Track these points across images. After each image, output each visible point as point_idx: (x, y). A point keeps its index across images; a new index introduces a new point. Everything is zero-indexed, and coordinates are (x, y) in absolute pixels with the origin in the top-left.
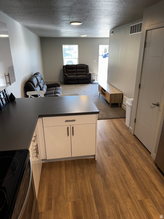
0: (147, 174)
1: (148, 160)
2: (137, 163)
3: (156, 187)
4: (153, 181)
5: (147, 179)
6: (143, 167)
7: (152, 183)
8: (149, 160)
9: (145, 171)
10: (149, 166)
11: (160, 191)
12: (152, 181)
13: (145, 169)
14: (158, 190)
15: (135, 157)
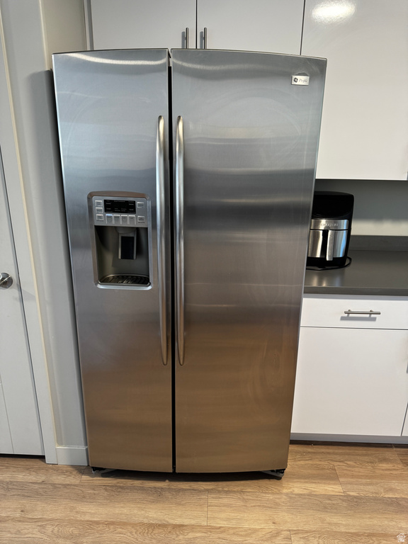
0: (112, 523)
1: (56, 482)
2: (49, 529)
3: (170, 525)
4: (146, 521)
5: (131, 533)
6: (79, 517)
7: (152, 526)
8: (59, 479)
9: (97, 523)
10: (84, 497)
11: (186, 522)
12: (142, 524)
13: (87, 518)
14: (182, 526)
15: (13, 520)
